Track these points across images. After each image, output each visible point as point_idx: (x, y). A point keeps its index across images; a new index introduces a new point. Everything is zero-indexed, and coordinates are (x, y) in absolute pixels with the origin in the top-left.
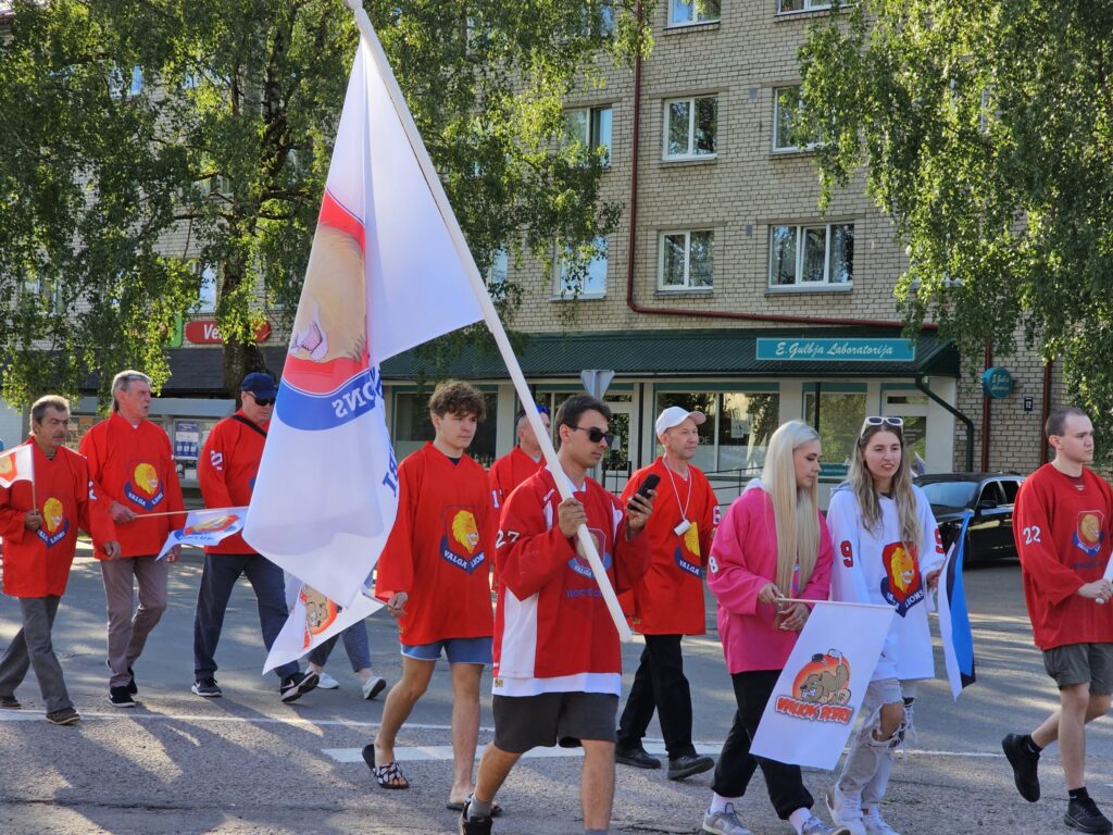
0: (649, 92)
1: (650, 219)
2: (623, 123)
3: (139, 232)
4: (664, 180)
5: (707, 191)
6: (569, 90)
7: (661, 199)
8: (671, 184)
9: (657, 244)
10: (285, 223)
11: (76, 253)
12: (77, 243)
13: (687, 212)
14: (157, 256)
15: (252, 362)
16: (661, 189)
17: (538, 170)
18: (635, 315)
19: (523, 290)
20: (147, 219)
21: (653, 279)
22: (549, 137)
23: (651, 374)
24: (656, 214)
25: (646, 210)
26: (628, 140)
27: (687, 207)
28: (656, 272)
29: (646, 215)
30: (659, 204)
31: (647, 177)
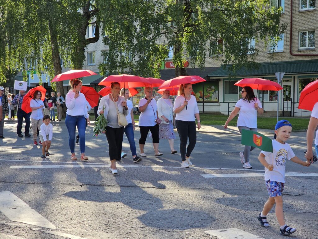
1: (296, 28)
3: (151, 38)
4: (300, 16)
5: (312, 19)
8: (302, 17)
9: (298, 35)
10: (191, 34)
11: (135, 44)
12: (135, 42)
13: (307, 25)
14: (156, 44)
15: (183, 73)
16: (299, 19)
17: (262, 15)
18: (292, 57)
20: (153, 34)
21: (297, 46)
23: (297, 73)
24: (298, 26)
25: (295, 25)
26: (289, 5)
27: (307, 24)
28: (298, 43)
29: (295, 27)
30: (299, 23)
31: (295, 15)
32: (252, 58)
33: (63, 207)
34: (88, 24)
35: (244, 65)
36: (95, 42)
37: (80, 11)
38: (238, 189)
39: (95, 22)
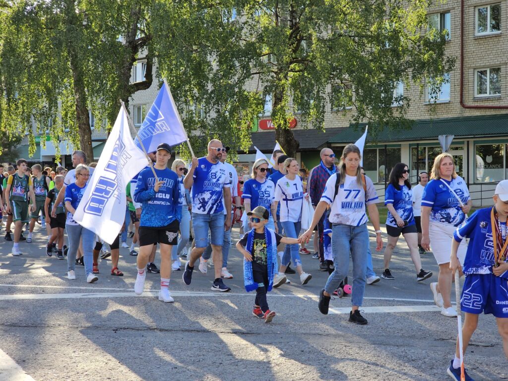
0: (468, 4)
1: (470, 63)
2: (456, 19)
3: (236, 81)
4: (476, 45)
5: (496, 49)
6: (429, 5)
7: (475, 54)
8: (480, 47)
9: (474, 75)
10: (301, 73)
11: (209, 92)
12: (210, 87)
13: (489, 59)
14: (244, 91)
15: (288, 137)
16: (475, 49)
17: (416, 43)
18: (464, 109)
19: (410, 100)
20: (240, 75)
21: (472, 92)
22: (421, 28)
23: (472, 136)
24: (472, 61)
25: (468, 59)
26: (458, 27)
27: (488, 57)
28: (474, 89)
29: (468, 62)
30: (474, 56)
31: (468, 44)
32: (401, 113)
33: (80, 371)
34: (134, 60)
35: (387, 123)
36: (145, 89)
37: (121, 39)
38: (384, 334)
39: (144, 56)
